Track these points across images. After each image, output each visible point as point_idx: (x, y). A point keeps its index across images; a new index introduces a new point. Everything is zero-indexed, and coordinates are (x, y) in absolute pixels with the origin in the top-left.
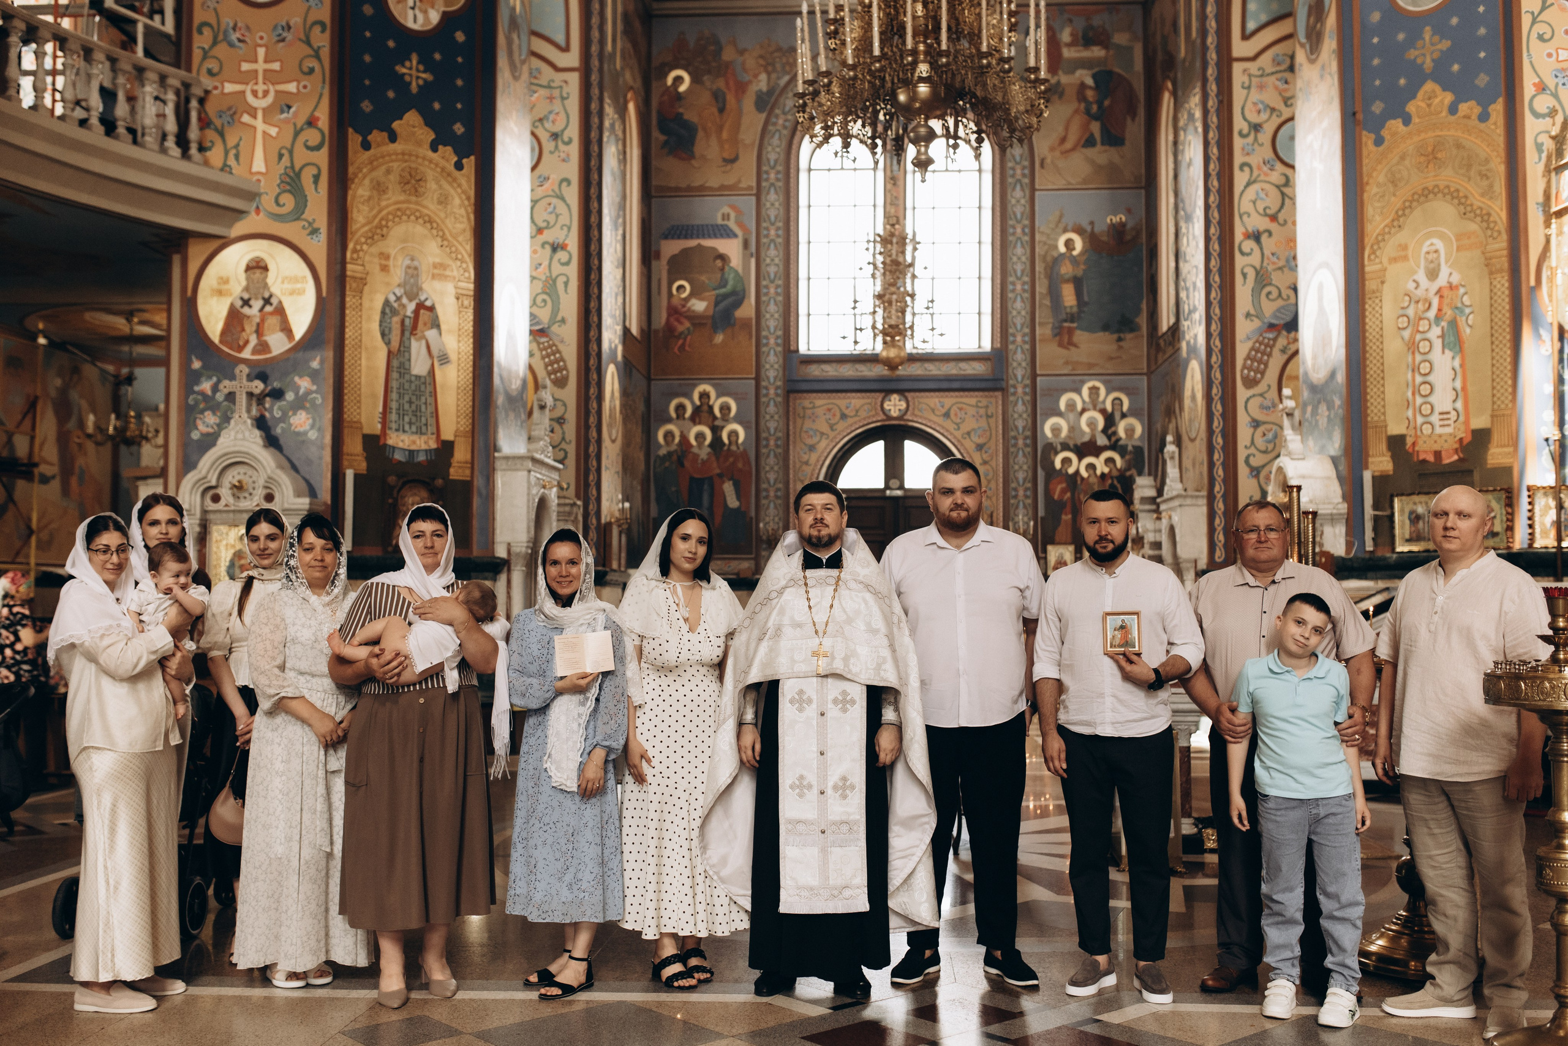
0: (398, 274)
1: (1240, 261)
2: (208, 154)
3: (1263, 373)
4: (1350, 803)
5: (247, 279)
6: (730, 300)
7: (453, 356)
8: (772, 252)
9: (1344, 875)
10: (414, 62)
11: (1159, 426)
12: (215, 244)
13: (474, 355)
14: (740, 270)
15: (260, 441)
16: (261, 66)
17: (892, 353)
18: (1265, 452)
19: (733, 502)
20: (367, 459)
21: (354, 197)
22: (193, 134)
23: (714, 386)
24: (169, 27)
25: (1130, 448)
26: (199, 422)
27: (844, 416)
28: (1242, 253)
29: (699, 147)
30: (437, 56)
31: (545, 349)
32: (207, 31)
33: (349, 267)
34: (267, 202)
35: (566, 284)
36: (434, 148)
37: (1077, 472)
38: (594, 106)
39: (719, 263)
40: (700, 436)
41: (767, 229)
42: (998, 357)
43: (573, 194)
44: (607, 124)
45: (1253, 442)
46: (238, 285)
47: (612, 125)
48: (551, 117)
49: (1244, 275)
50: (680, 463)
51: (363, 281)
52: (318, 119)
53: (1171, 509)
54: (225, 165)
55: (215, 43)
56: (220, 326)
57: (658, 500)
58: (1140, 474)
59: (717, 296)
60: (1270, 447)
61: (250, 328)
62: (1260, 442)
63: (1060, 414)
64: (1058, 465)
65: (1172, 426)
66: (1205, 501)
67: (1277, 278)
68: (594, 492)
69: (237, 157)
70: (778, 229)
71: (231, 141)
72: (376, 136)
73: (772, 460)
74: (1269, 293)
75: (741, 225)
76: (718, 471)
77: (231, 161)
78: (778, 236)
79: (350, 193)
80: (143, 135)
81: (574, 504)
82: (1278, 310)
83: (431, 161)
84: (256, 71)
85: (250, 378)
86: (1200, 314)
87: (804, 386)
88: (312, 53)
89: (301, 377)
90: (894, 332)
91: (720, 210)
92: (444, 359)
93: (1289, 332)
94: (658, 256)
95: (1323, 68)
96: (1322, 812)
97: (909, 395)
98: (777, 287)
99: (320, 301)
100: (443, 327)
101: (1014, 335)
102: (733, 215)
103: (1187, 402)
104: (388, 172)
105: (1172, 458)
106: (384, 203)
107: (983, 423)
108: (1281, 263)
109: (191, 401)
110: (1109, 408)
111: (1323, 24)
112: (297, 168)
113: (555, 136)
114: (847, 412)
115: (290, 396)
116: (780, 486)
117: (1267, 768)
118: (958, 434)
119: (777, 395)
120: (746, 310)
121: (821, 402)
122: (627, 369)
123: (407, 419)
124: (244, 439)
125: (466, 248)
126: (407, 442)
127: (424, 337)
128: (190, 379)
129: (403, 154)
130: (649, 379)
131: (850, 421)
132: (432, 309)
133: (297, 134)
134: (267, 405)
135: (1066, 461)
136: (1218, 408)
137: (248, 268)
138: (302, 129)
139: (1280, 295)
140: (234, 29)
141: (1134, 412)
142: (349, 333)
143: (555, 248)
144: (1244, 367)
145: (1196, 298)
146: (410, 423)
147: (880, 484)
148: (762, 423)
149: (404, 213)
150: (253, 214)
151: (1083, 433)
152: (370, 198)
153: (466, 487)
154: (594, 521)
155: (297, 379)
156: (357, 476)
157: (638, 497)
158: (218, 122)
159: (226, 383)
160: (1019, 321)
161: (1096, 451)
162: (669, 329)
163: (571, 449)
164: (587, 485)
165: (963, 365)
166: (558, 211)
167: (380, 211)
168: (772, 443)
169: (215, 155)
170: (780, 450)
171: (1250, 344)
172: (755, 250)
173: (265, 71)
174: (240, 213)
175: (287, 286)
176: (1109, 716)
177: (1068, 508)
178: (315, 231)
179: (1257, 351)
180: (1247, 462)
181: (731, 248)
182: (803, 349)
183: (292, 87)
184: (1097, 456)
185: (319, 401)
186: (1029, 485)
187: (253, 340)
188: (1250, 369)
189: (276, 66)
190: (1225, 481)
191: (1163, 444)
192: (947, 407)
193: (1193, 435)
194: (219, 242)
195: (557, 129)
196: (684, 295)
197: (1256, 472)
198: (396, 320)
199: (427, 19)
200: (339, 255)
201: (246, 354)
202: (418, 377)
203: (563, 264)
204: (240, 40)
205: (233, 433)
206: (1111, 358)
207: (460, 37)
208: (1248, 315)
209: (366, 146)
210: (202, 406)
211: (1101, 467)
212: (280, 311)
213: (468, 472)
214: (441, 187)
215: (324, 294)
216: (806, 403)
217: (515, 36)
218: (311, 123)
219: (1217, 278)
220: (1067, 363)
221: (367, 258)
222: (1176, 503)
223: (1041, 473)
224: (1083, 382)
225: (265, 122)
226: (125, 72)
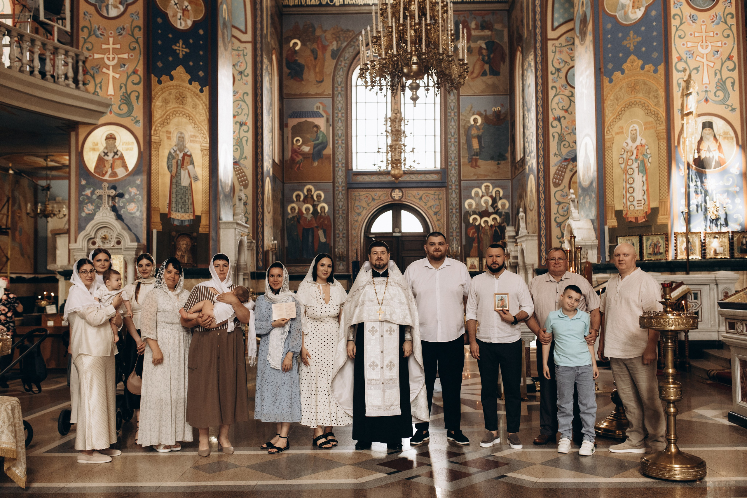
0: (174, 140)
1: (551, 130)
2: (87, 86)
3: (562, 180)
4: (591, 368)
5: (106, 143)
6: (321, 146)
7: (200, 177)
8: (340, 124)
9: (589, 396)
10: (181, 44)
11: (516, 203)
12: (91, 127)
13: (210, 176)
14: (325, 133)
15: (114, 217)
16: (111, 46)
17: (396, 172)
18: (563, 216)
19: (323, 239)
20: (162, 224)
21: (154, 106)
22: (81, 77)
23: (313, 186)
24: (68, 28)
25: (503, 213)
26: (85, 208)
27: (373, 200)
28: (553, 127)
29: (305, 76)
30: (191, 41)
31: (238, 171)
32: (86, 30)
33: (153, 137)
34: (115, 108)
35: (247, 141)
36: (190, 83)
37: (480, 224)
38: (259, 59)
39: (315, 129)
40: (307, 209)
41: (337, 113)
42: (444, 172)
43: (249, 99)
44: (264, 67)
45: (558, 212)
46: (102, 146)
47: (267, 67)
48: (239, 64)
49: (554, 137)
50: (298, 222)
51: (159, 144)
52: (138, 70)
53: (522, 241)
54: (95, 91)
55: (90, 35)
56: (94, 165)
57: (288, 239)
58: (508, 225)
59: (315, 144)
60: (566, 213)
61: (108, 166)
62: (561, 211)
63: (472, 198)
64: (471, 221)
65: (522, 204)
66: (537, 238)
67: (567, 138)
68: (261, 236)
69: (101, 88)
70: (342, 113)
71: (98, 81)
72: (164, 78)
73: (341, 220)
74: (565, 145)
75: (325, 111)
76: (316, 225)
77: (98, 90)
78: (342, 117)
79: (153, 104)
80: (58, 78)
81: (252, 242)
82: (569, 152)
83: (189, 89)
84: (109, 49)
85: (109, 188)
86: (534, 154)
87: (355, 186)
88: (135, 40)
89: (132, 188)
90: (396, 162)
91: (315, 105)
92: (196, 179)
93: (573, 162)
94: (287, 126)
95: (586, 48)
96: (580, 371)
97: (403, 190)
98: (342, 140)
99: (140, 153)
100: (195, 164)
101: (451, 162)
102: (321, 107)
103: (529, 193)
104: (170, 94)
105: (522, 218)
106: (168, 108)
107: (437, 202)
108: (570, 131)
109: (81, 199)
110: (494, 195)
111: (587, 28)
112: (129, 93)
113: (241, 73)
114: (375, 198)
115: (127, 196)
116: (345, 232)
117: (558, 355)
118: (426, 207)
119: (343, 190)
120: (328, 151)
121: (363, 193)
122: (274, 179)
123: (180, 206)
124: (107, 216)
125: (205, 128)
126: (180, 216)
127: (187, 169)
128: (81, 189)
129: (176, 86)
130: (283, 183)
131: (376, 202)
132: (190, 156)
133: (128, 77)
134: (116, 201)
135: (475, 219)
136: (542, 196)
137: (107, 138)
138: (131, 75)
139: (569, 146)
140: (98, 29)
141: (505, 197)
142: (153, 167)
143: (241, 124)
144: (554, 178)
145: (532, 147)
146: (181, 208)
147: (390, 230)
148: (336, 203)
149: (177, 113)
150: (108, 113)
151: (482, 206)
152: (162, 106)
153: (207, 236)
154: (261, 250)
155: (130, 189)
156: (158, 233)
157: (279, 237)
158: (92, 72)
159: (98, 191)
160: (453, 156)
161: (488, 214)
162: (292, 160)
163: (250, 217)
164: (257, 233)
165: (428, 176)
166: (243, 107)
167: (166, 112)
168: (341, 212)
169: (91, 87)
170: (344, 215)
171: (556, 168)
172: (332, 123)
173: (113, 48)
174: (102, 113)
175: (125, 146)
176: (496, 335)
177: (476, 240)
178: (137, 122)
179: (559, 171)
180: (555, 220)
181: (321, 122)
182: (354, 169)
183: (125, 56)
184: (489, 217)
185: (140, 199)
186: (458, 230)
187: (110, 171)
188: (556, 179)
189: (118, 46)
190: (546, 229)
191: (518, 213)
192: (420, 195)
193: (532, 208)
194: (93, 127)
195: (241, 69)
196: (299, 144)
197: (559, 225)
198: (174, 161)
199: (186, 24)
200: (148, 132)
201: (106, 177)
202: (184, 187)
203: (245, 132)
204: (101, 34)
205: (101, 214)
206: (495, 172)
207: (201, 32)
208: (555, 154)
209: (160, 82)
210: (86, 201)
211: (491, 222)
212: (122, 158)
213: (207, 230)
214: (193, 100)
215: (142, 150)
216: (356, 194)
217: (225, 31)
218: (135, 72)
219: (542, 138)
220: (475, 175)
221: (161, 133)
222: (524, 239)
223: (463, 225)
224: (482, 183)
225: (113, 72)
226: (49, 50)
